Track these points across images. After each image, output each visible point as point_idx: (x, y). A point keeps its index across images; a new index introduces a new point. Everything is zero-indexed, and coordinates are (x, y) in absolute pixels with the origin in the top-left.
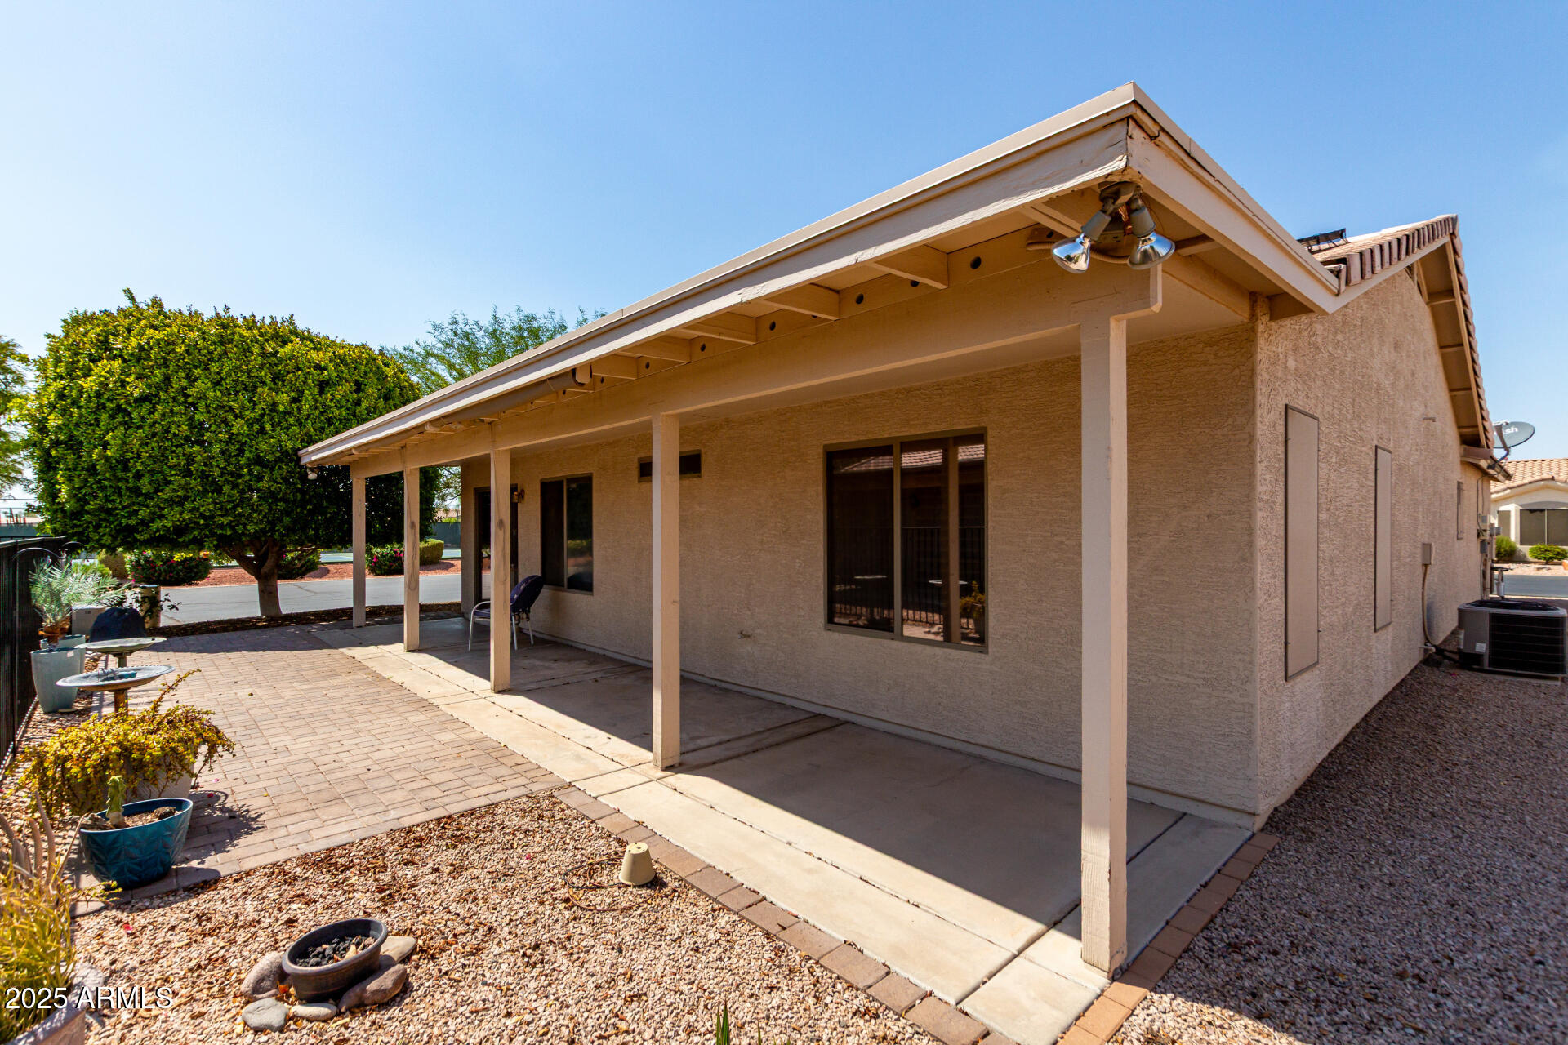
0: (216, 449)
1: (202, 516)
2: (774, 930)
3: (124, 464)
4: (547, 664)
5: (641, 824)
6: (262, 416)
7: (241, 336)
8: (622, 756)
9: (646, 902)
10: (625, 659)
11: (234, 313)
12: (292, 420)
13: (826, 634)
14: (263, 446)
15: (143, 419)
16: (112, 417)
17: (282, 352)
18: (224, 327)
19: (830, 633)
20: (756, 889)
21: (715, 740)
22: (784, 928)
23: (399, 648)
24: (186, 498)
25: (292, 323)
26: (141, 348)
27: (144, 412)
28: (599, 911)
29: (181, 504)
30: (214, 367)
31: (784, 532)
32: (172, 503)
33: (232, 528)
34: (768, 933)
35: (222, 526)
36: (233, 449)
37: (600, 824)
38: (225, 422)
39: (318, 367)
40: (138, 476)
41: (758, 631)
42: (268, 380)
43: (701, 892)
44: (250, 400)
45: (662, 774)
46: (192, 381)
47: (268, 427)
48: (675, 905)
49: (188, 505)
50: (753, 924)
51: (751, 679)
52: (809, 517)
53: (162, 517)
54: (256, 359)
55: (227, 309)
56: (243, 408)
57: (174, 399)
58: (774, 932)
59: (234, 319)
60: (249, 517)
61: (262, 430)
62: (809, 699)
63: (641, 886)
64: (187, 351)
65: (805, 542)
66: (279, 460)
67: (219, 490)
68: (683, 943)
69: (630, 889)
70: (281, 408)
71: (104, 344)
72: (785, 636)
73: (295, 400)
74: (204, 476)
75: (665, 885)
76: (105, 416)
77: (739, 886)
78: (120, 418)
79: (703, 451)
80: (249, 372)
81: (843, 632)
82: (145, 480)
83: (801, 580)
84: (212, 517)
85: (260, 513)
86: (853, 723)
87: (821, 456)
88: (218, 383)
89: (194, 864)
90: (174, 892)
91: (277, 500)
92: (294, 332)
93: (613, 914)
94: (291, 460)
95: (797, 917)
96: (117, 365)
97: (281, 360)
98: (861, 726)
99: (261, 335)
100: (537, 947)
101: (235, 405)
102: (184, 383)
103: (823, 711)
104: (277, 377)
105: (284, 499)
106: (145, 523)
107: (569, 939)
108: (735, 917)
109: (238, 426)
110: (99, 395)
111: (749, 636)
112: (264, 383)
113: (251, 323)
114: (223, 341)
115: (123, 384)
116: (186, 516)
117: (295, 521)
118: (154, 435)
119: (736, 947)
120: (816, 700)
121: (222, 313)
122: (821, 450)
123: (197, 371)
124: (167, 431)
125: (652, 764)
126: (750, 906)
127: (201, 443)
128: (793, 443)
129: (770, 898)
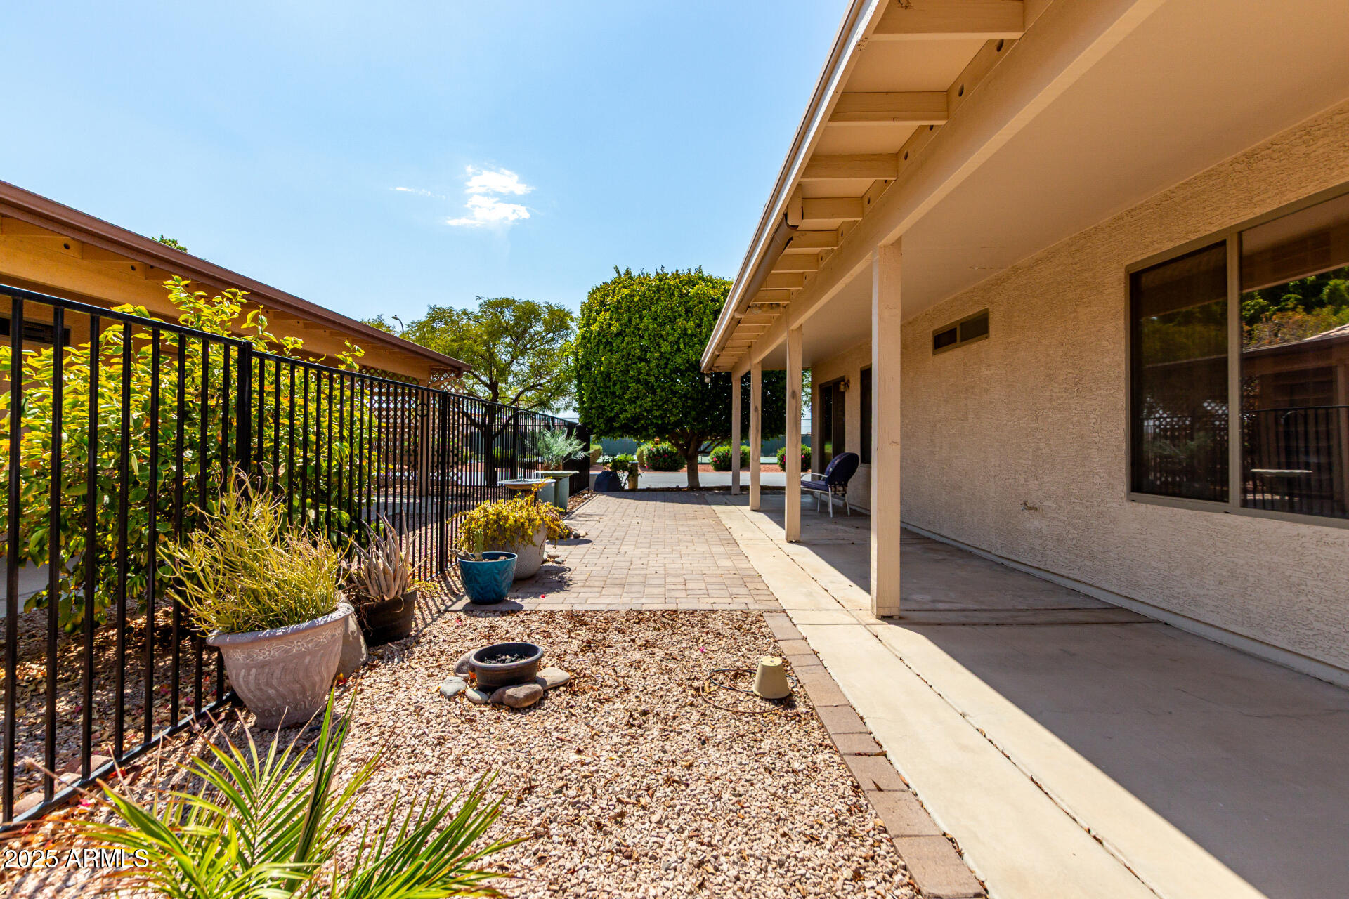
0: (653, 364)
1: (646, 410)
2: (866, 785)
3: (608, 375)
4: (847, 529)
5: (816, 654)
6: (679, 339)
7: (669, 285)
8: (849, 601)
9: (762, 714)
10: (922, 532)
11: (666, 270)
12: (696, 340)
13: (1127, 505)
14: (679, 360)
15: (618, 347)
16: (605, 348)
17: (692, 292)
18: (660, 280)
19: (1135, 504)
20: (882, 742)
21: (959, 606)
22: (880, 789)
23: (748, 508)
24: (637, 398)
25: (701, 272)
26: (618, 302)
27: (619, 342)
28: (715, 706)
29: (635, 403)
30: (653, 309)
31: (1076, 384)
32: (631, 401)
33: (662, 419)
34: (858, 787)
35: (656, 417)
36: (662, 363)
37: (781, 644)
38: (658, 345)
39: (713, 300)
40: (615, 385)
41: (1047, 503)
42: (683, 313)
43: (822, 726)
44: (673, 329)
45: (875, 621)
46: (641, 318)
47: (682, 346)
48: (788, 727)
49: (639, 403)
50: (850, 772)
51: (1039, 559)
52: (1106, 360)
53: (626, 411)
54: (676, 299)
55: (663, 268)
56: (668, 334)
57: (633, 332)
58: (864, 787)
59: (666, 275)
60: (671, 412)
61: (679, 350)
62: (1106, 587)
63: (768, 700)
64: (640, 300)
65: (1102, 392)
66: (688, 369)
67: (654, 393)
68: (762, 760)
69: (756, 699)
70: (689, 332)
71: (603, 304)
72: (1078, 508)
73: (699, 326)
74: (647, 383)
75: (793, 706)
76: (602, 347)
77: (866, 733)
78: (608, 348)
79: (990, 308)
80: (672, 309)
81: (1152, 503)
82: (618, 386)
83: (1096, 439)
84: (651, 411)
85: (677, 408)
86: (1166, 624)
87: (1123, 281)
88: (655, 319)
89: (518, 601)
90: (494, 612)
91: (687, 399)
92: (701, 278)
93: (725, 712)
94: (696, 369)
95: (908, 785)
96: (608, 314)
97: (691, 298)
98: (1178, 629)
99: (681, 282)
100: (645, 713)
101: (663, 333)
102: (638, 321)
103: (1126, 604)
104: (688, 311)
105: (691, 398)
106: (617, 415)
107: (674, 718)
108: (837, 758)
109: (665, 347)
110: (599, 334)
111: (1036, 509)
112: (680, 315)
113: (676, 275)
114: (659, 290)
115: (610, 325)
116: (637, 410)
117: (697, 413)
118: (623, 357)
119: (813, 785)
120: (1116, 590)
121: (660, 271)
122: (1122, 274)
123: (645, 312)
124: (629, 354)
125: (870, 612)
126: (860, 754)
127: (645, 360)
128: (1086, 275)
129: (890, 756)
